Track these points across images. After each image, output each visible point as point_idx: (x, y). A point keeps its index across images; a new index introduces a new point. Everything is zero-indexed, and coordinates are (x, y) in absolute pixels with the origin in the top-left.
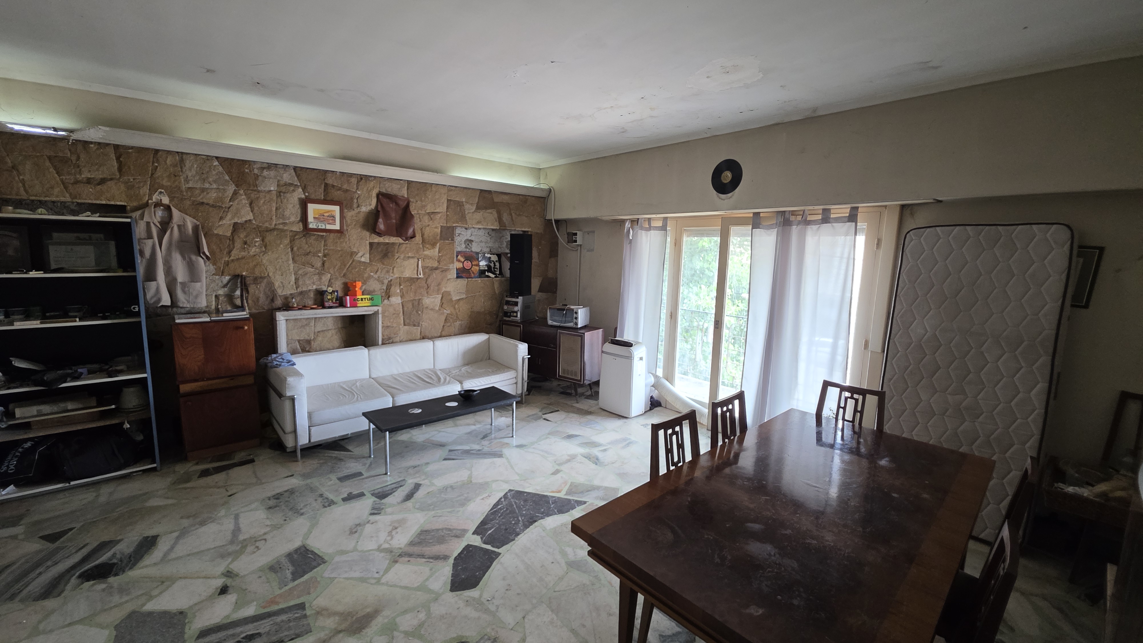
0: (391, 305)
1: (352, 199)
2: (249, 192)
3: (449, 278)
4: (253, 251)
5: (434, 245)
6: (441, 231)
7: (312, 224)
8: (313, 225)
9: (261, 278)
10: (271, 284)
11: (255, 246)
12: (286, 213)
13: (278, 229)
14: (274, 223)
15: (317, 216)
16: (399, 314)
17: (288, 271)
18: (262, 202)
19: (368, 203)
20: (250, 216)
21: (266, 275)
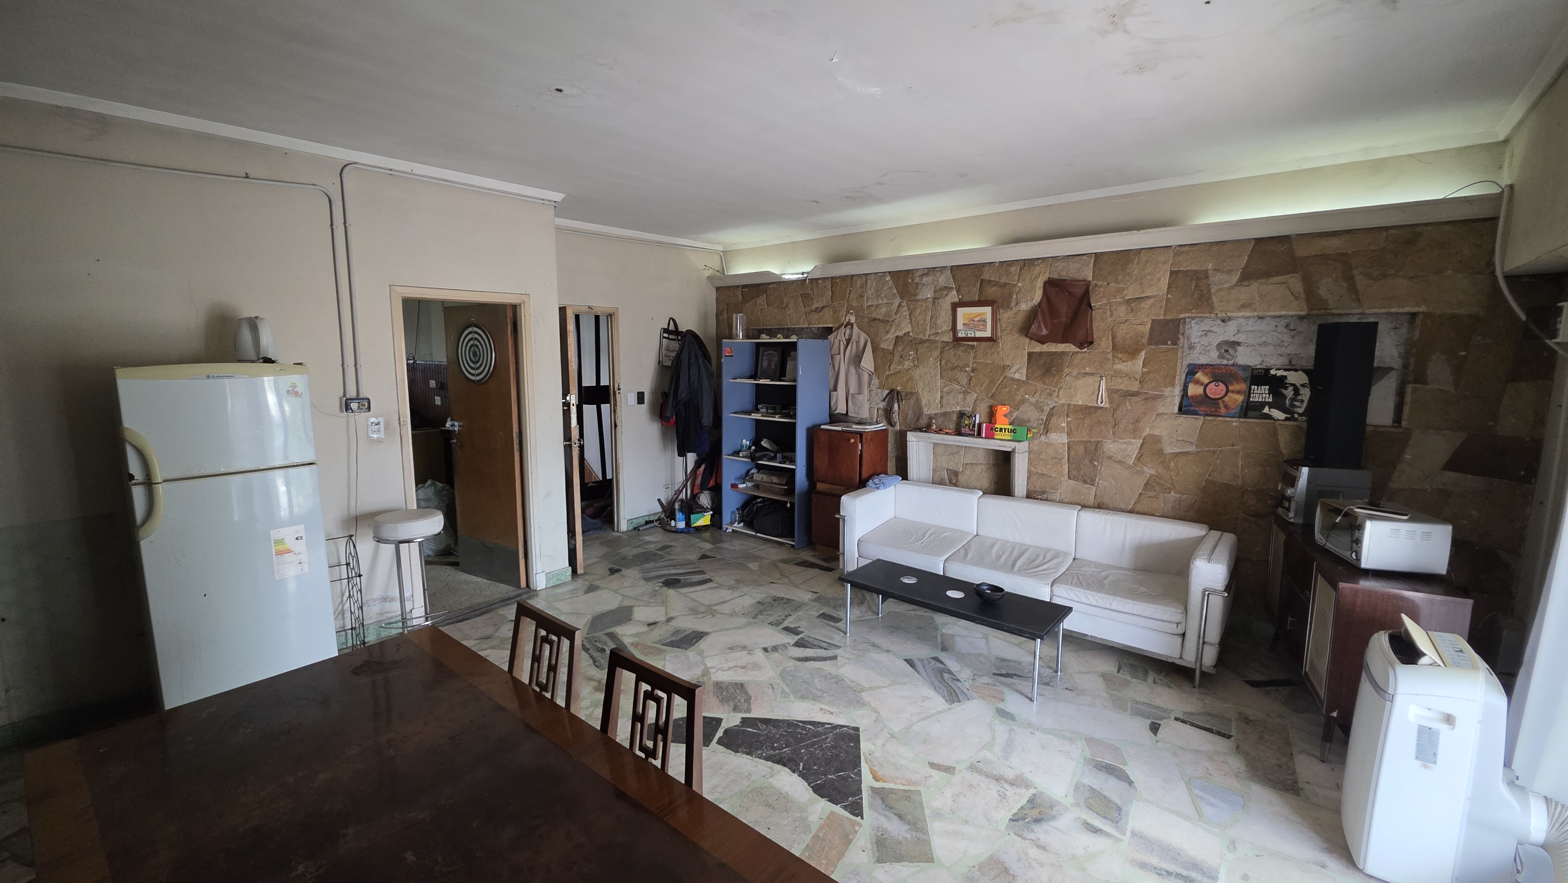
0: (1049, 444)
1: (1011, 295)
2: (909, 303)
3: (1160, 411)
4: (906, 365)
5: (1133, 353)
6: (1152, 329)
7: (960, 332)
8: (962, 333)
9: (911, 393)
10: (918, 401)
11: (909, 359)
12: (938, 321)
13: (930, 340)
14: (928, 333)
15: (966, 322)
16: (1060, 460)
17: (935, 388)
18: (918, 311)
19: (1029, 298)
20: (908, 329)
21: (916, 391)
